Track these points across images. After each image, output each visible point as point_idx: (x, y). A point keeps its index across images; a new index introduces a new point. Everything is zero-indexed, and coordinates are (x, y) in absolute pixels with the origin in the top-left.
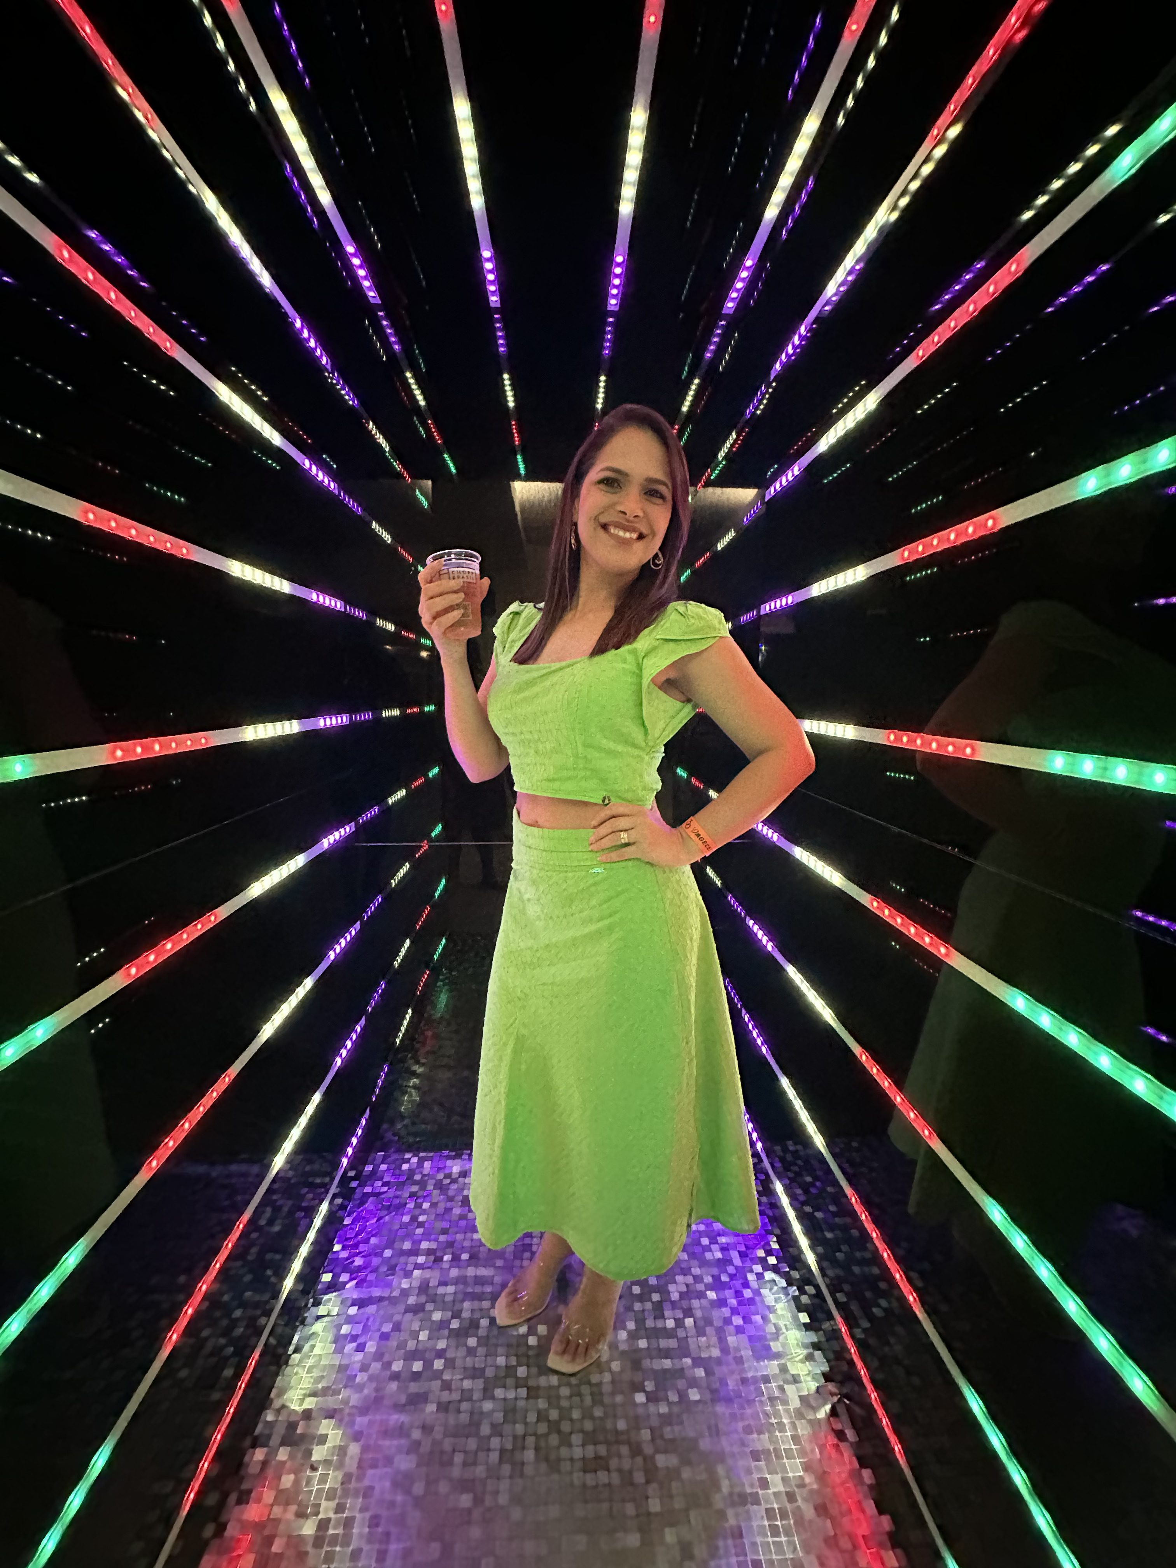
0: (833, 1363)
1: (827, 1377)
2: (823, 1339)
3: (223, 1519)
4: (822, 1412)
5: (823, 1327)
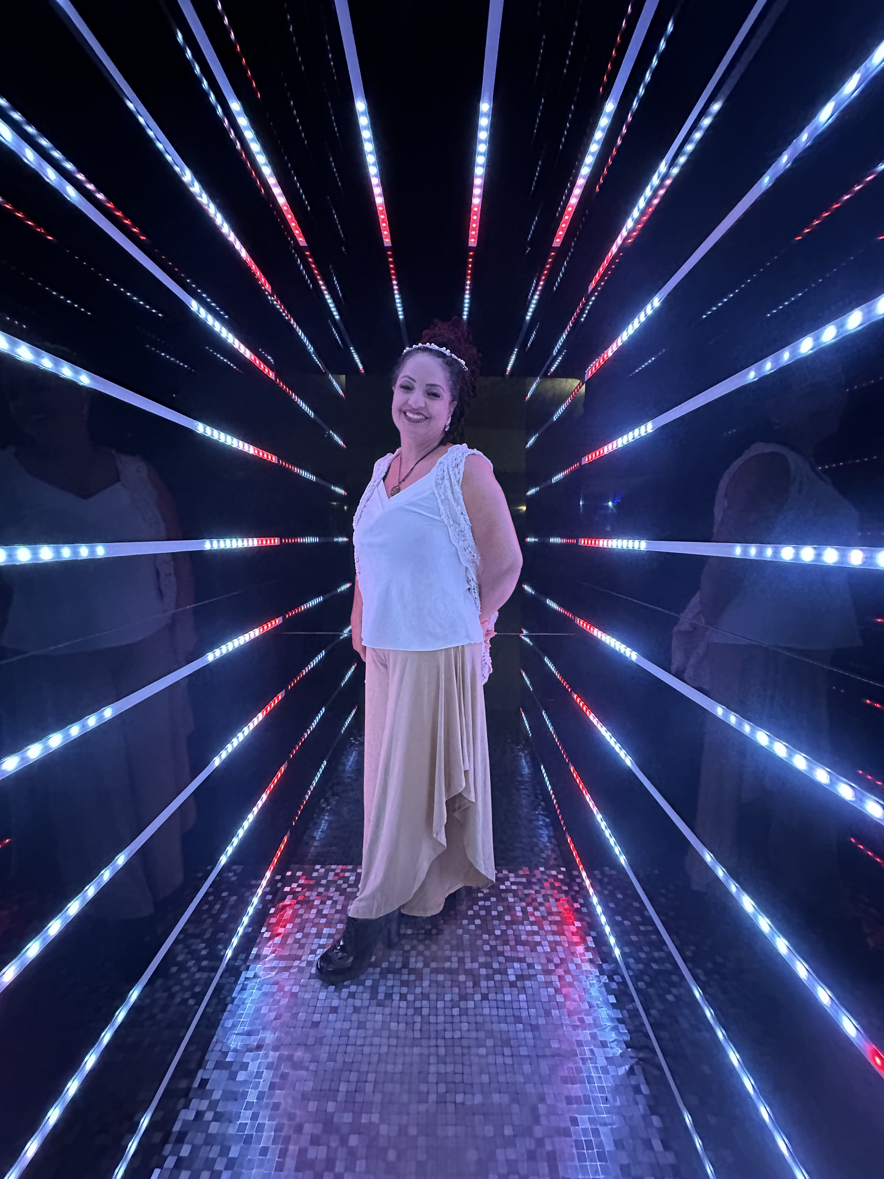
0: (633, 1034)
1: (629, 1045)
2: (626, 1016)
4: (623, 1070)
5: (627, 1007)
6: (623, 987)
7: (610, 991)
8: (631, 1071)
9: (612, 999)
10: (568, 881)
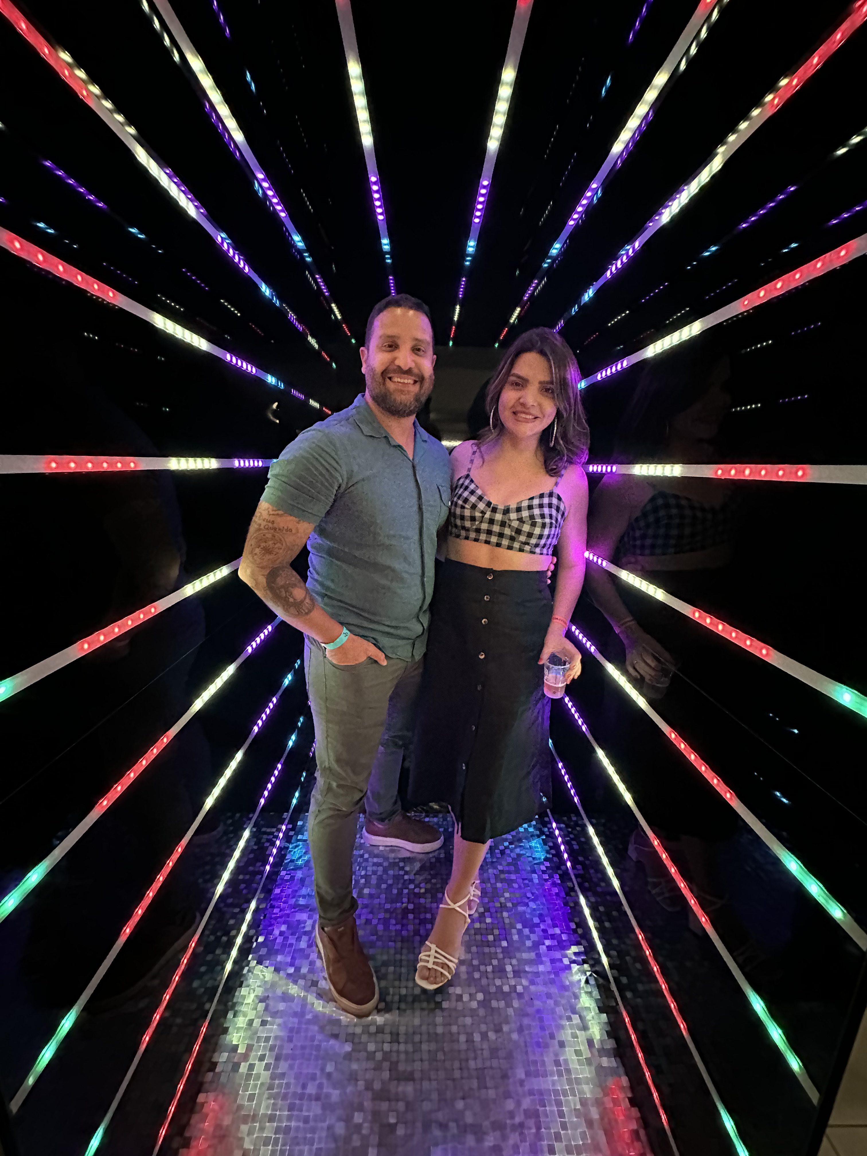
3: (226, 1025)
10: (540, 826)
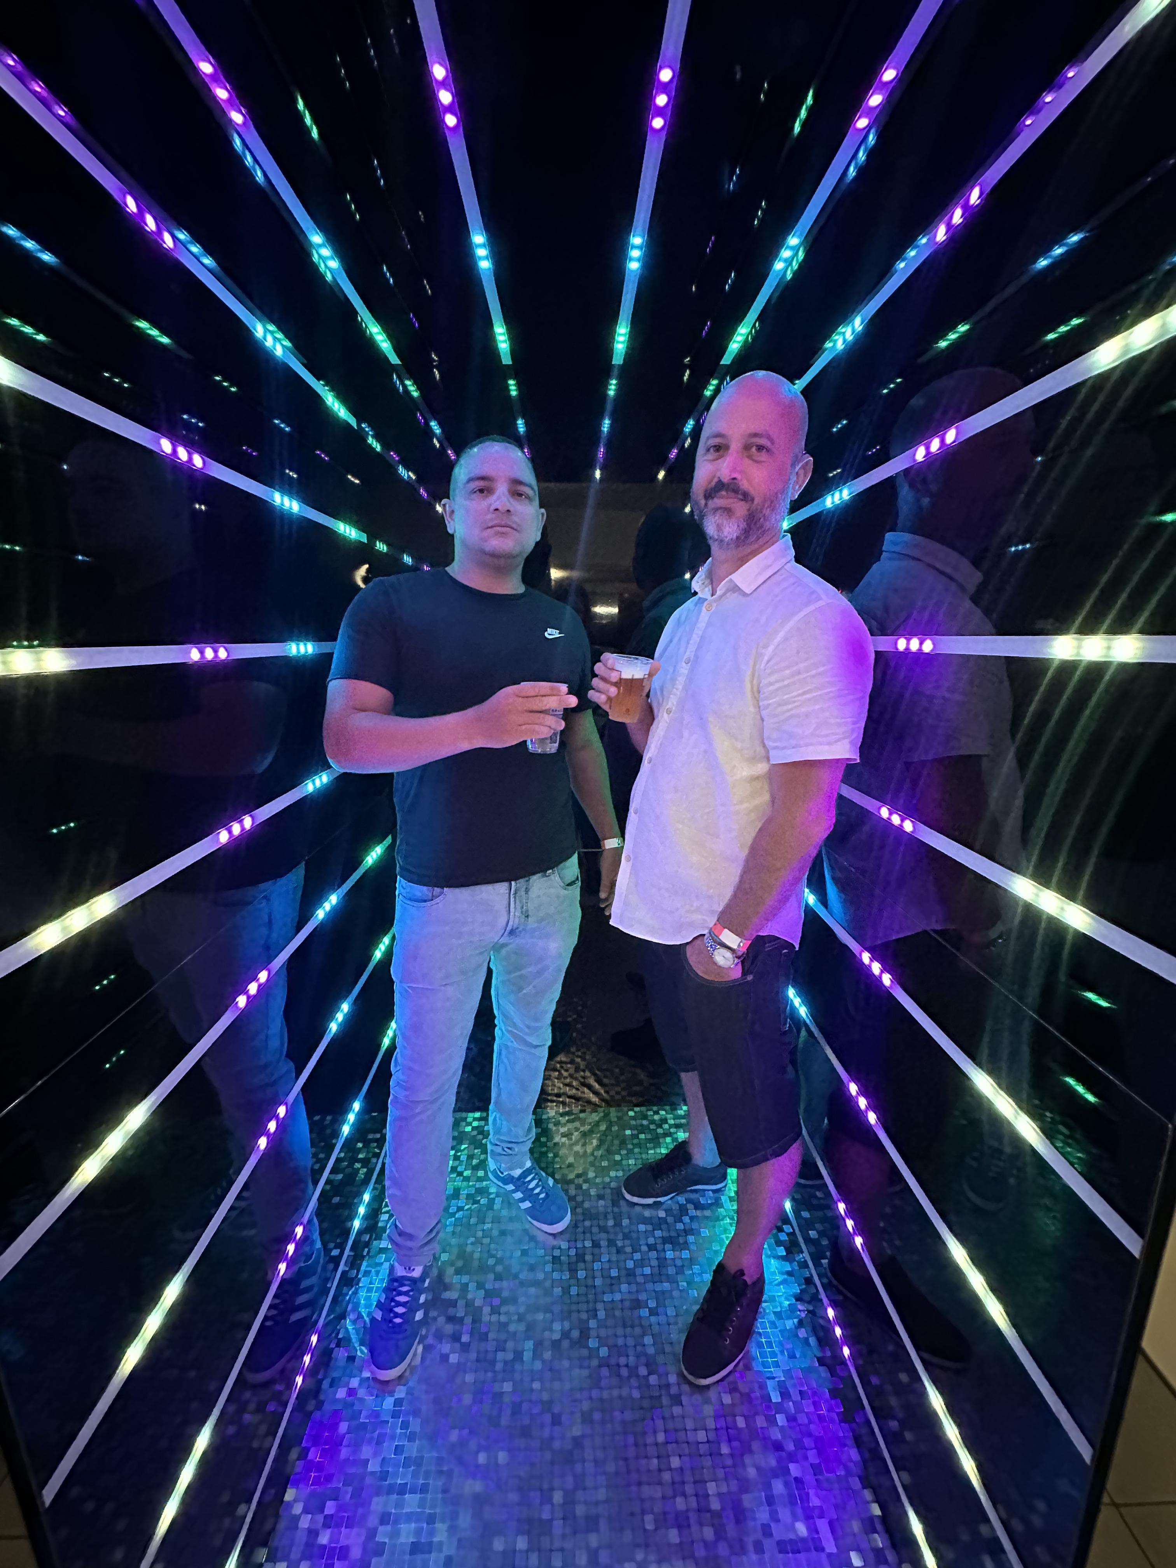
0: (804, 1286)
1: (798, 1298)
2: (797, 1268)
3: (322, 1397)
4: (790, 1324)
5: (797, 1259)
6: (792, 1237)
7: (779, 1243)
8: (801, 1323)
9: (782, 1251)
